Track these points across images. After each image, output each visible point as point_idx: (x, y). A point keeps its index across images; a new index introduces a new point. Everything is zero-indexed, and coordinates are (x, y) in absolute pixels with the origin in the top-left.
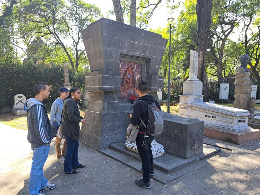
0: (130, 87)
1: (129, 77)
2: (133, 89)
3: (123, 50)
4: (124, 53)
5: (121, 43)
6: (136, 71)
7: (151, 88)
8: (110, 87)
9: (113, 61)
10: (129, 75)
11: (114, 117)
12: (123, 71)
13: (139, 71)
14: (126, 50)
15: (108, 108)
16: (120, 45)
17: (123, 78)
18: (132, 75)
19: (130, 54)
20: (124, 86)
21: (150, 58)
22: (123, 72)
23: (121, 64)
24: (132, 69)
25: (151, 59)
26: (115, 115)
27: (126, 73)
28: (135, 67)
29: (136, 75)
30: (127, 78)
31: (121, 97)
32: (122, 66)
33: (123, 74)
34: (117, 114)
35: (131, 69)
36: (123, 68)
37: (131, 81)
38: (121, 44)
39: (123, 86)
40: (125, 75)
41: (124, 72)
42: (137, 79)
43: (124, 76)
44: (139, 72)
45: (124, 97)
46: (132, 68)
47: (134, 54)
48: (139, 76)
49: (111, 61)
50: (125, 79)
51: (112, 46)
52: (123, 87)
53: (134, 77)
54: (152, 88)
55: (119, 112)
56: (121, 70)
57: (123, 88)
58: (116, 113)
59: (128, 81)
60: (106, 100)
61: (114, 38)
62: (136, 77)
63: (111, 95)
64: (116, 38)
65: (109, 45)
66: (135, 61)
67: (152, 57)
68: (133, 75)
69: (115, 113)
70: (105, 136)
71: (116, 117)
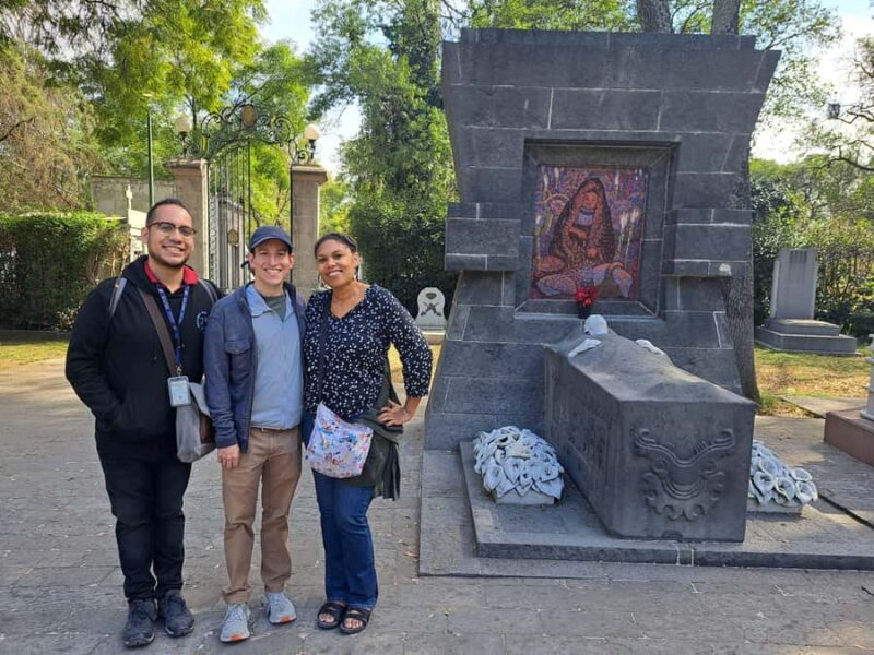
0: (592, 259)
1: (584, 219)
2: (606, 265)
3: (537, 128)
4: (544, 137)
5: (527, 103)
6: (622, 195)
7: (673, 264)
8: (474, 255)
9: (497, 168)
10: (585, 213)
11: (489, 355)
12: (559, 201)
13: (634, 195)
14: (549, 125)
15: (471, 326)
16: (522, 109)
17: (558, 226)
18: (599, 211)
19: (571, 137)
20: (561, 254)
21: (677, 139)
22: (558, 205)
23: (549, 177)
24: (600, 189)
25: (684, 144)
26: (496, 351)
27: (569, 206)
28: (612, 181)
29: (621, 213)
30: (574, 225)
31: (548, 294)
32: (552, 182)
33: (559, 212)
34: (505, 348)
35: (594, 190)
36: (557, 191)
37: (597, 235)
38: (526, 107)
39: (558, 252)
40: (566, 213)
41: (563, 204)
42: (627, 226)
43: (560, 220)
44: (635, 200)
45: (562, 293)
46: (602, 187)
47: (589, 133)
48: (635, 215)
49: (491, 168)
50: (569, 228)
51: (491, 117)
52: (558, 257)
53: (607, 218)
54: (676, 260)
55: (510, 343)
56: (550, 197)
57: (558, 261)
58: (500, 345)
59: (581, 234)
60: (469, 299)
61: (496, 88)
62: (619, 220)
63: (488, 282)
64: (507, 89)
65: (478, 116)
66: (612, 160)
67: (687, 137)
68: (607, 213)
69: (497, 345)
70: (447, 409)
71: (498, 356)
